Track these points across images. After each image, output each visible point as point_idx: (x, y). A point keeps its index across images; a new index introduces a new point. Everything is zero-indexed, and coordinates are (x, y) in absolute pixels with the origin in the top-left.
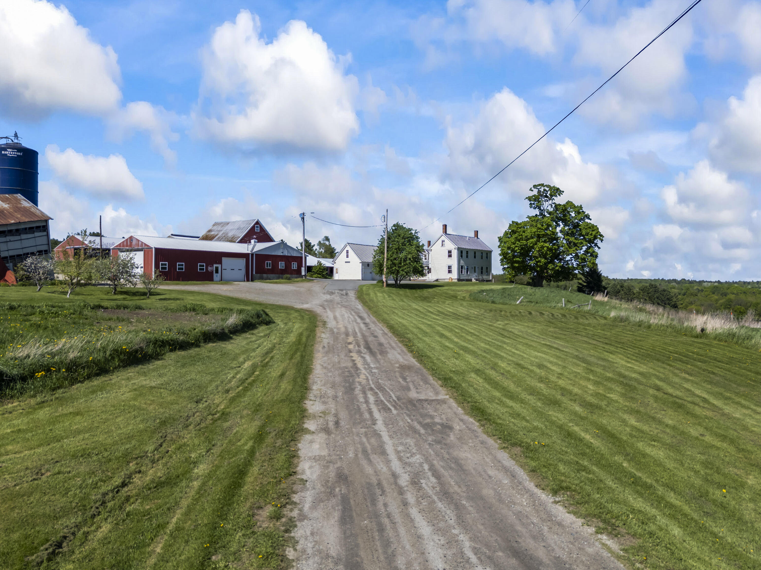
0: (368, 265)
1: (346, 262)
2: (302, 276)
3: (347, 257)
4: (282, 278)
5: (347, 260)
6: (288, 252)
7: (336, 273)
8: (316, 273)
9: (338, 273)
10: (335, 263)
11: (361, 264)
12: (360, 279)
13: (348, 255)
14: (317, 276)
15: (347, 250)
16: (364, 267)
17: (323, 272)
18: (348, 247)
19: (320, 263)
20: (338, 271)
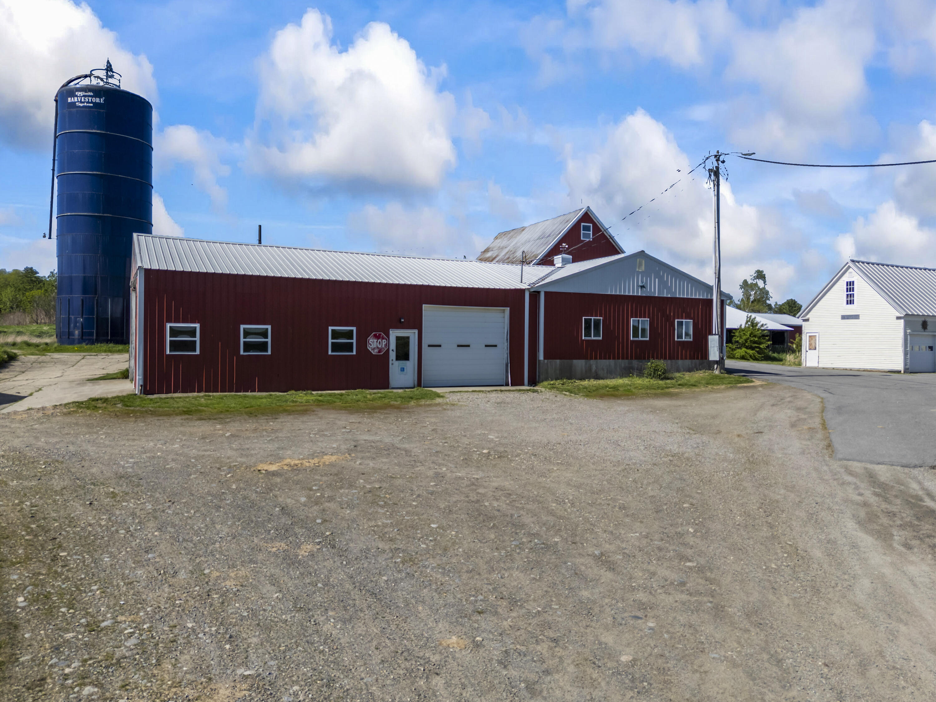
0: (925, 325)
1: (844, 317)
2: (710, 365)
3: (850, 302)
4: (640, 374)
5: (851, 310)
6: (663, 284)
7: (810, 349)
8: (743, 345)
9: (815, 349)
10: (807, 320)
11: (902, 321)
12: (900, 366)
13: (851, 296)
14: (746, 352)
15: (847, 283)
16: (913, 331)
17: (760, 343)
18: (851, 273)
19: (752, 323)
20: (816, 344)
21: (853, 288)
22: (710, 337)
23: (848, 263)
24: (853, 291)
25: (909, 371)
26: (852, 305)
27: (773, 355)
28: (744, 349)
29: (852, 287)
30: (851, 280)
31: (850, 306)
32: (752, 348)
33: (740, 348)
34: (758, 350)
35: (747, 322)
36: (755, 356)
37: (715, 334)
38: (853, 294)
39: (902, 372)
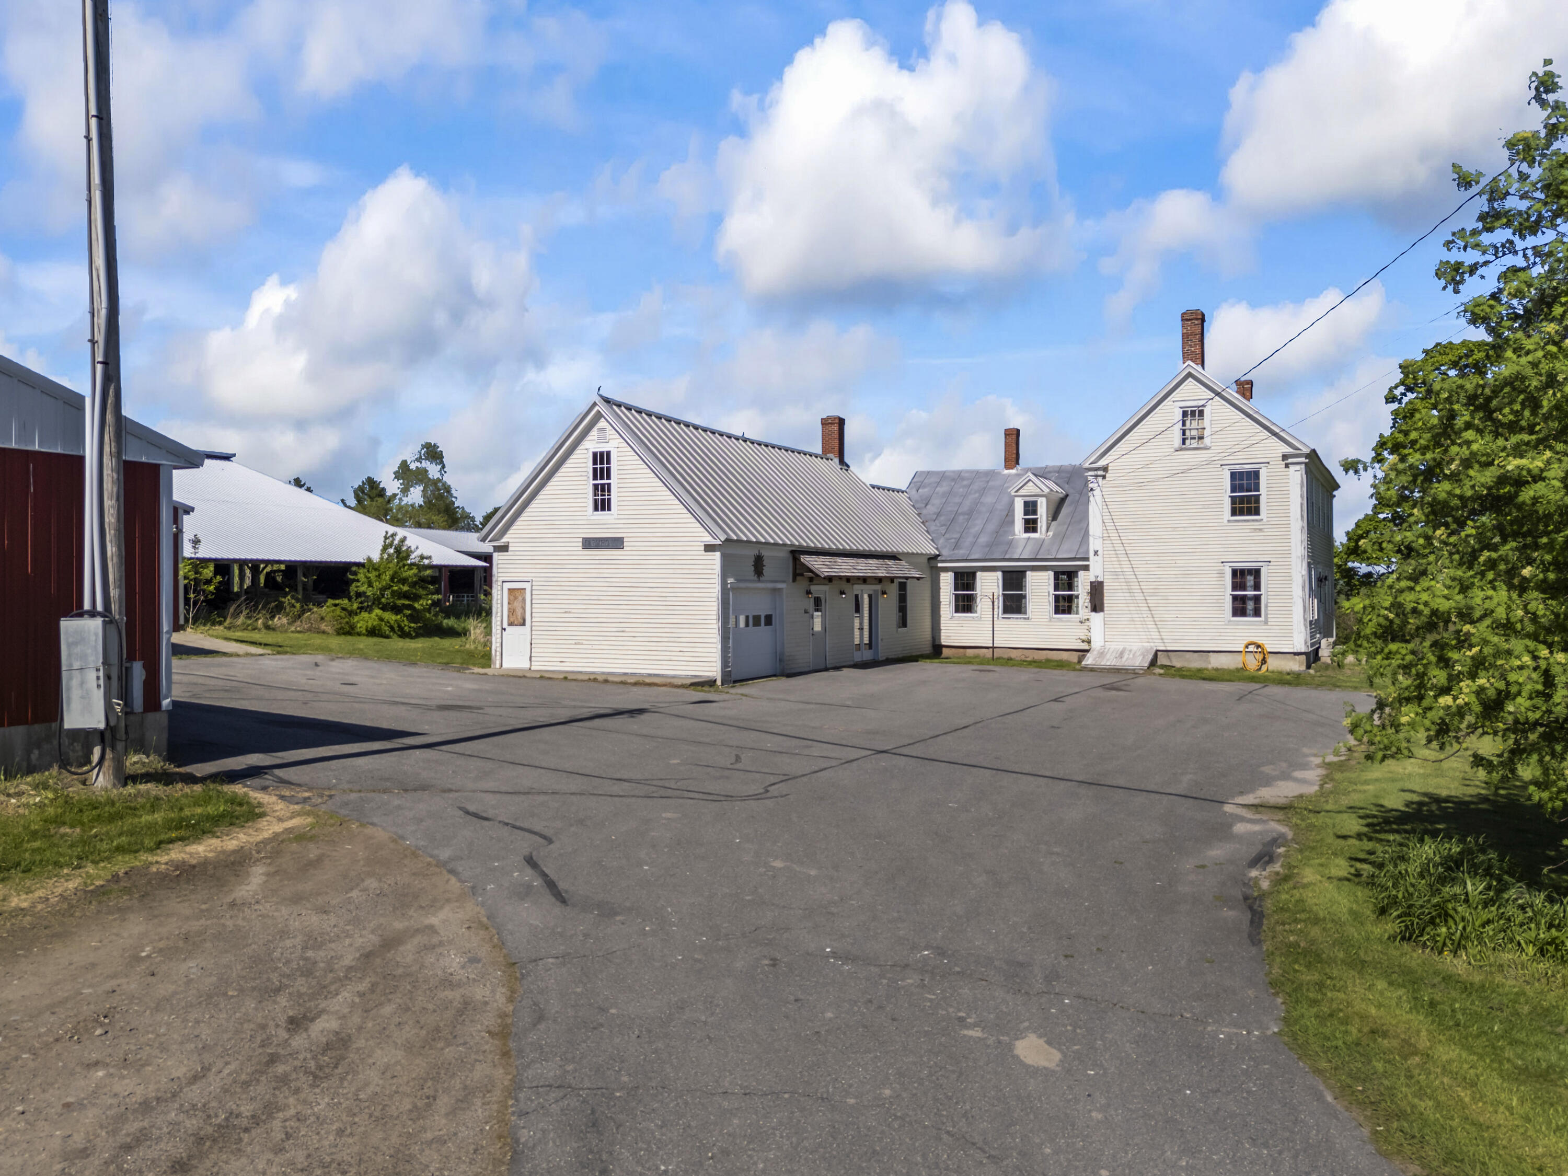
0: (758, 566)
1: (590, 543)
3: (602, 504)
5: (603, 525)
7: (511, 624)
8: (377, 602)
9: (523, 624)
10: (504, 548)
11: (718, 555)
12: (712, 668)
13: (603, 490)
14: (381, 619)
15: (595, 454)
16: (738, 580)
17: (417, 598)
18: (602, 430)
19: (398, 550)
20: (524, 609)
21: (609, 469)
22: (67, 626)
23: (595, 404)
24: (609, 477)
25: (734, 677)
26: (607, 512)
27: (445, 621)
28: (377, 611)
29: (605, 466)
30: (604, 448)
31: (602, 516)
32: (396, 610)
33: (369, 609)
34: (408, 612)
35: (385, 548)
36: (401, 628)
37: (93, 614)
38: (609, 485)
39: (719, 682)
